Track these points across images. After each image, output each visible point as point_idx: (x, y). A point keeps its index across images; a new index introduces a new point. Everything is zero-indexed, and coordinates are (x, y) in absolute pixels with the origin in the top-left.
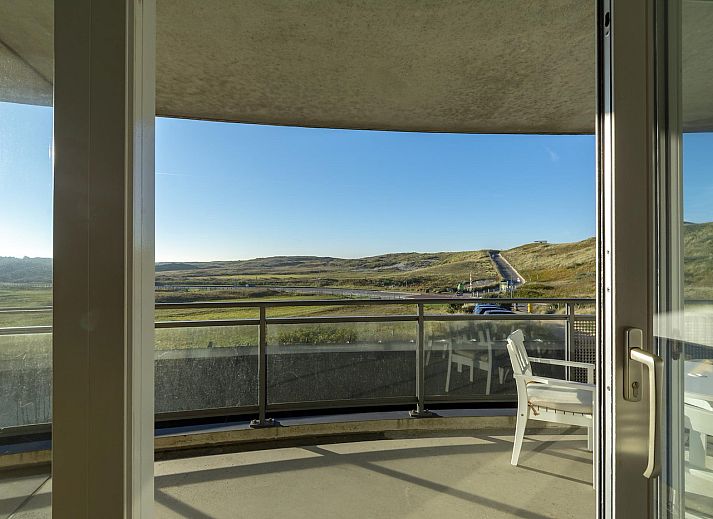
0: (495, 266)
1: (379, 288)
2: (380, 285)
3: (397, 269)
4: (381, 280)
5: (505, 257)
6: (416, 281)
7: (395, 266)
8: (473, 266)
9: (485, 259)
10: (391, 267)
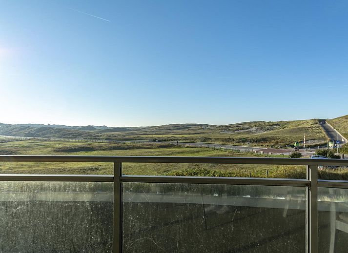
0: (323, 131)
1: (238, 144)
2: (239, 142)
3: (251, 132)
4: (240, 139)
5: (331, 124)
6: (264, 140)
7: (249, 130)
8: (306, 130)
9: (314, 126)
10: (247, 130)
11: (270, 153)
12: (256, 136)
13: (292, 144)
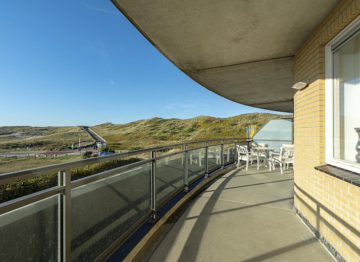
1: (7, 150)
2: (7, 148)
3: (14, 137)
4: (8, 145)
6: (39, 144)
7: (12, 135)
8: (76, 134)
9: (82, 131)
10: (8, 135)
11: (55, 155)
12: (29, 140)
13: (69, 146)
